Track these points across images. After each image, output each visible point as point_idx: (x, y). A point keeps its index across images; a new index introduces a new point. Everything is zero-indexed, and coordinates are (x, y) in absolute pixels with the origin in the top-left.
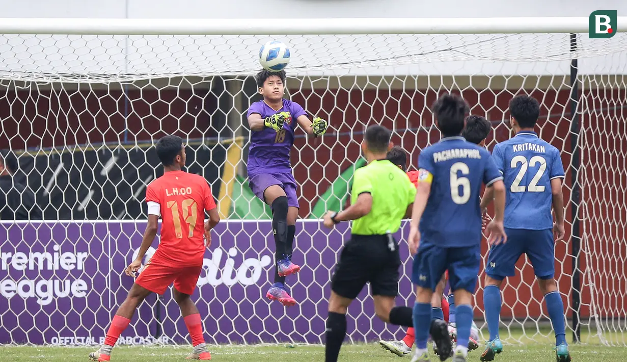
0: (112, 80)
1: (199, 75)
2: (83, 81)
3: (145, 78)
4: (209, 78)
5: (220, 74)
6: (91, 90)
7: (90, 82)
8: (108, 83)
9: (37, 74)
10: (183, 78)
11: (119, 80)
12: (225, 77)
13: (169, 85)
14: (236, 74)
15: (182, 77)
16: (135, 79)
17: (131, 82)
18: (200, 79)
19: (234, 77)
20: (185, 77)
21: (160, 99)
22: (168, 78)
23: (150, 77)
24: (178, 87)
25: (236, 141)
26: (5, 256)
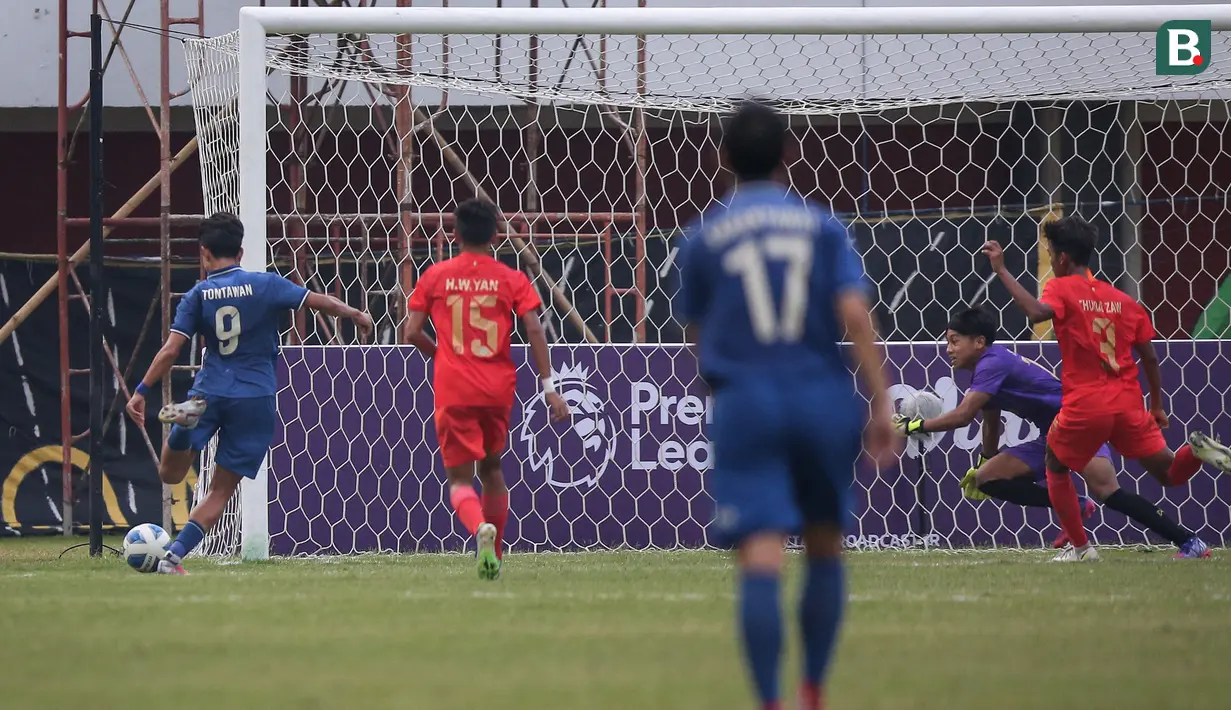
0: (844, 110)
1: (992, 100)
2: (796, 112)
3: (900, 105)
4: (1008, 105)
5: (1025, 99)
6: (810, 126)
7: (808, 112)
8: (837, 115)
9: (719, 100)
10: (964, 105)
11: (856, 110)
12: (1035, 104)
13: (940, 117)
14: (1054, 98)
15: (962, 103)
16: (883, 107)
17: (878, 112)
18: (993, 106)
19: (1049, 102)
20: (967, 103)
21: (925, 141)
22: (939, 105)
23: (908, 104)
24: (956, 120)
25: (1053, 210)
26: (666, 402)
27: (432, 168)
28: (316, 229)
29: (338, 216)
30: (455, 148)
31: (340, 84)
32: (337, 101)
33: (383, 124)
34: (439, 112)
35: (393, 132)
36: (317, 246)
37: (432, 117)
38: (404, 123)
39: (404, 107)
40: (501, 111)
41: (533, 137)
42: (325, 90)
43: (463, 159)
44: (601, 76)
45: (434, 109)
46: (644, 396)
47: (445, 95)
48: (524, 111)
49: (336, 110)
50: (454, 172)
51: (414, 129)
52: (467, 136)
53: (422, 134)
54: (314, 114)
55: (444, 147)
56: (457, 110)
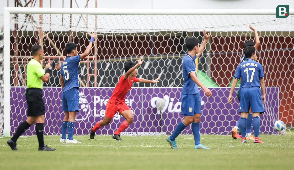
26: (102, 101)
27: (47, 46)
28: (20, 60)
29: (25, 57)
30: (53, 41)
31: (26, 26)
32: (25, 30)
33: (36, 35)
34: (49, 33)
35: (38, 37)
36: (20, 64)
37: (48, 34)
38: (41, 35)
39: (41, 31)
40: (64, 33)
41: (71, 39)
42: (23, 27)
43: (55, 43)
44: (87, 25)
45: (48, 32)
46: (97, 99)
47: (50, 29)
48: (69, 33)
49: (25, 32)
50: (52, 47)
51: (44, 36)
52: (56, 38)
53: (45, 38)
54: (20, 33)
55: (50, 41)
56: (54, 32)
